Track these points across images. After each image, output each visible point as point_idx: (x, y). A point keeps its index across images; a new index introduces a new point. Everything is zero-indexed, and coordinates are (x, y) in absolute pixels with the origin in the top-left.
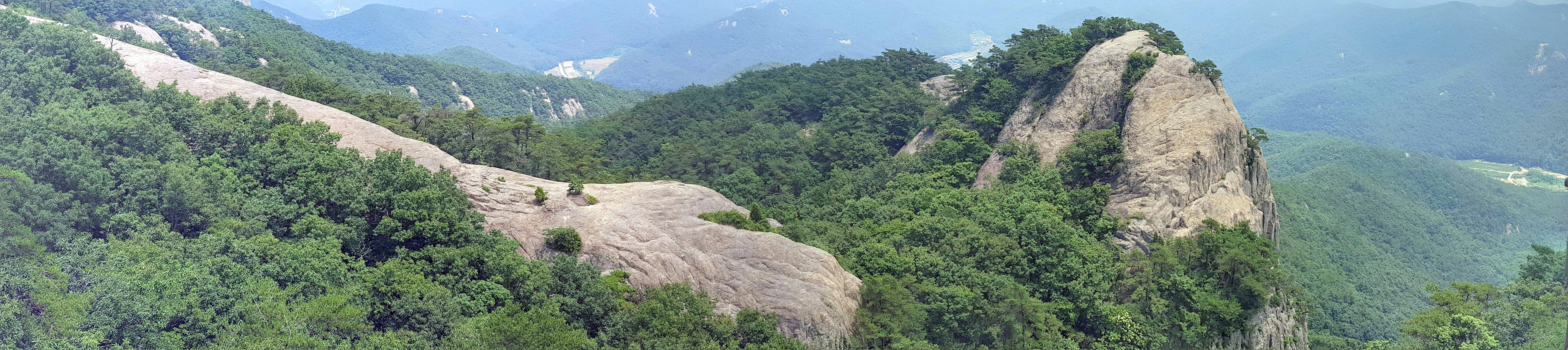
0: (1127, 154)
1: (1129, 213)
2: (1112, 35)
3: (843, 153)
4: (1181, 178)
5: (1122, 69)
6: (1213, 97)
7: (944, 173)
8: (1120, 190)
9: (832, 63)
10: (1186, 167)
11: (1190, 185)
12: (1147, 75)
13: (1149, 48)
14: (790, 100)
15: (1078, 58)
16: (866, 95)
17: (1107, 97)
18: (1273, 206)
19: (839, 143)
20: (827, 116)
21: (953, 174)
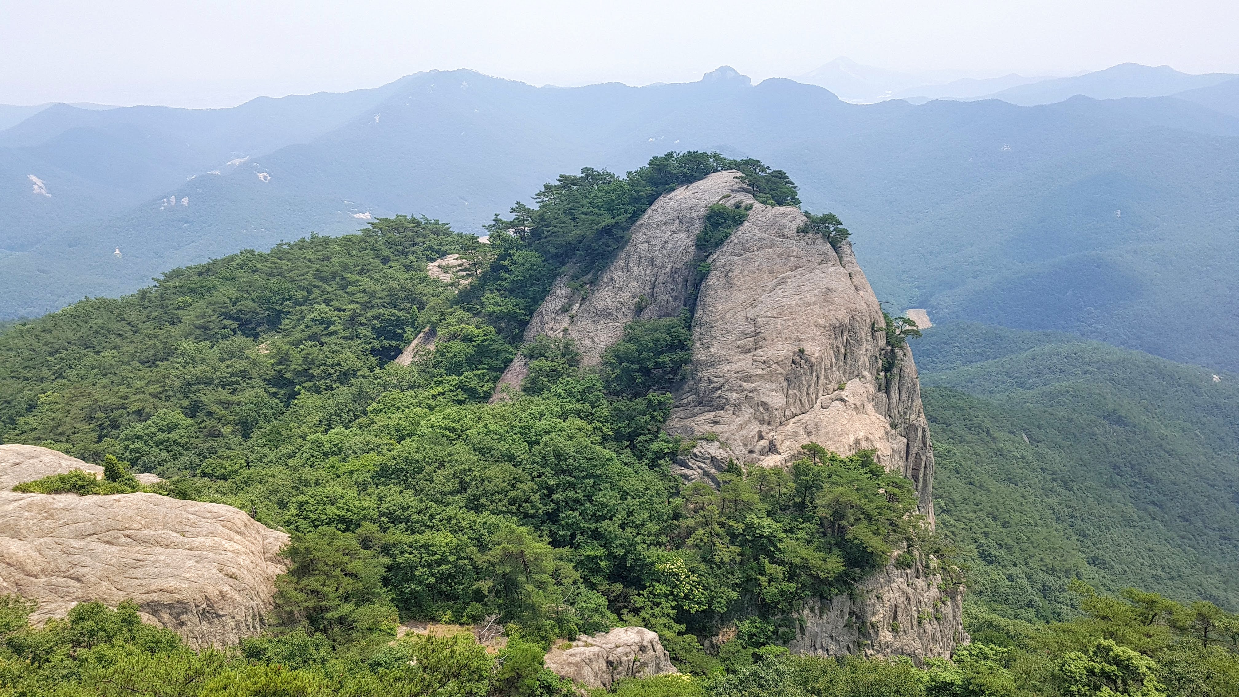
0: (697, 352)
1: (696, 433)
2: (688, 179)
3: (310, 371)
4: (774, 386)
5: (697, 228)
6: (831, 270)
7: (447, 387)
8: (685, 401)
9: (301, 245)
10: (783, 371)
11: (787, 396)
12: (733, 237)
13: (740, 197)
14: (234, 304)
15: (635, 216)
16: (344, 288)
17: (674, 271)
18: (924, 430)
19: (305, 358)
20: (287, 321)
21: (459, 387)
